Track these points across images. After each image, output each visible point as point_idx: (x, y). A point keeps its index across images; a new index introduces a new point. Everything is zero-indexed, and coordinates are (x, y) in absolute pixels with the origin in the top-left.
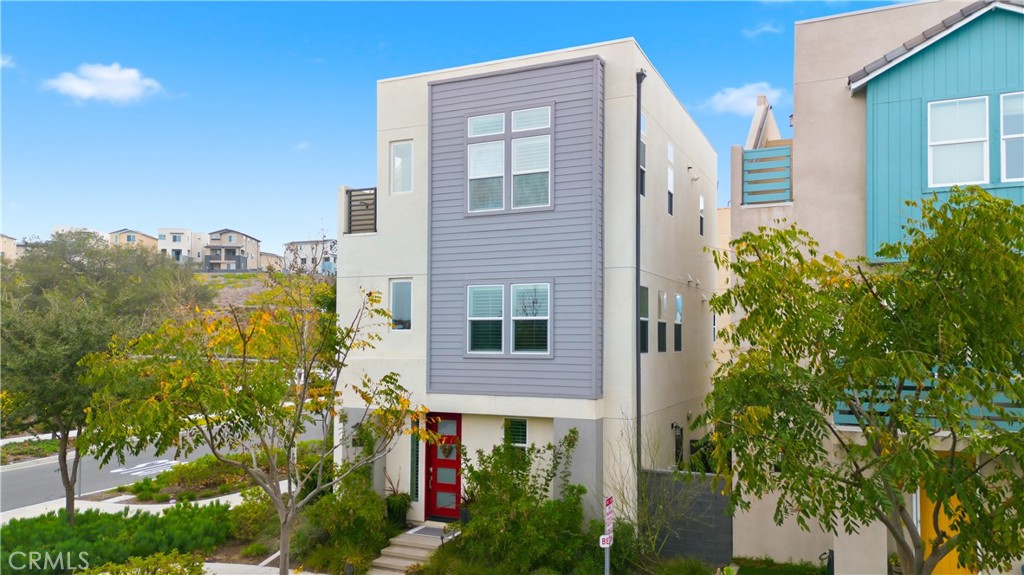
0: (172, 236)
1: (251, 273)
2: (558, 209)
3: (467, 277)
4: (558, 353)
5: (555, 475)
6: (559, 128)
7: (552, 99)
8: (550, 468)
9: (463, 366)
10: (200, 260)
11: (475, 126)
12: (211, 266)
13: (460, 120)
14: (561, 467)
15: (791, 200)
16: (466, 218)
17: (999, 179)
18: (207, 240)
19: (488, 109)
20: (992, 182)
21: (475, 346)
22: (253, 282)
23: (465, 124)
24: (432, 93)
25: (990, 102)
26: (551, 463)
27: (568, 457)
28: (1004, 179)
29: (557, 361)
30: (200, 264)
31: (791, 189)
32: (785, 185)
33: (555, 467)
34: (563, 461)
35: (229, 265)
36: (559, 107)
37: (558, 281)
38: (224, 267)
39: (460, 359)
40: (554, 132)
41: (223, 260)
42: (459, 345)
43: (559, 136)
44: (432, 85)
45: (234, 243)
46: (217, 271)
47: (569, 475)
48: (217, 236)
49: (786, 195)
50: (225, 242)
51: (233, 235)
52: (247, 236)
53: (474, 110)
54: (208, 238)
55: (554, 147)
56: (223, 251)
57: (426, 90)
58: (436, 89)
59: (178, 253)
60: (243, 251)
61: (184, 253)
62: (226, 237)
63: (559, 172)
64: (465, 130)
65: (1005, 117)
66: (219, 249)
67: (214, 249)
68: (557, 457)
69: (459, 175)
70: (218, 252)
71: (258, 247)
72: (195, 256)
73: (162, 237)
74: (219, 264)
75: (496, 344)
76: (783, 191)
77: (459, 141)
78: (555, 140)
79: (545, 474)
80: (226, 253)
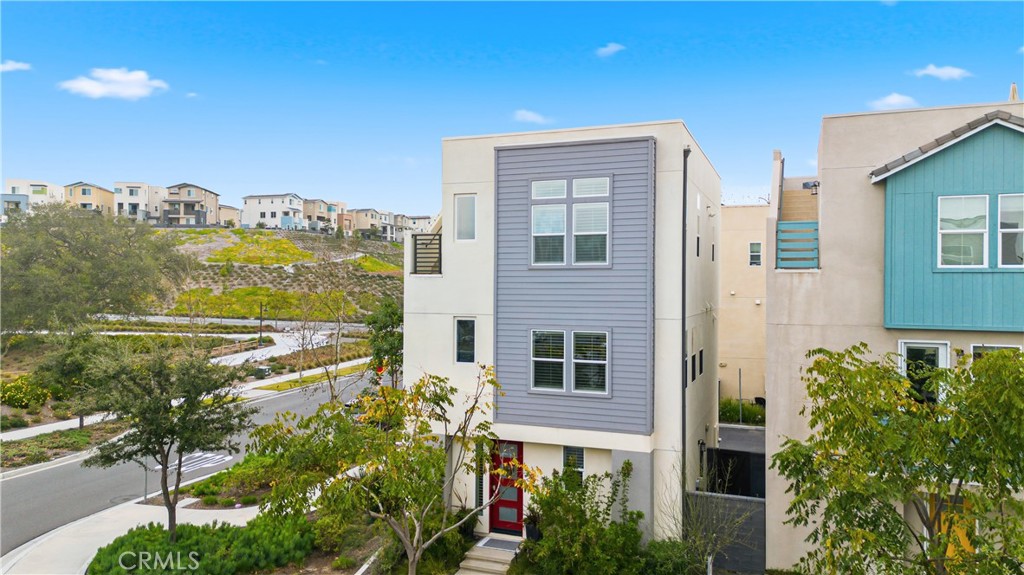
0: (128, 190)
1: (212, 229)
2: (615, 267)
3: (531, 322)
4: (615, 394)
5: (615, 500)
6: (616, 197)
7: (612, 171)
8: (610, 495)
9: (527, 400)
10: (158, 215)
11: (538, 190)
12: (169, 220)
13: (524, 183)
14: (620, 495)
15: (818, 268)
16: (530, 270)
17: (996, 265)
18: (165, 194)
19: (550, 175)
20: (990, 267)
21: (537, 383)
22: (214, 238)
23: (529, 187)
24: (498, 158)
25: (990, 200)
26: (611, 490)
27: (624, 486)
28: (1000, 265)
29: (613, 400)
30: (158, 219)
31: (818, 258)
32: (813, 254)
33: (614, 494)
34: (621, 489)
35: (188, 220)
36: (616, 178)
37: (615, 330)
38: (183, 222)
39: (525, 394)
40: (612, 200)
41: (182, 215)
42: (524, 382)
43: (616, 203)
44: (498, 150)
45: (194, 196)
46: (176, 226)
47: (627, 501)
48: (176, 190)
49: (815, 262)
50: (184, 196)
51: (193, 190)
52: (206, 190)
53: (537, 176)
54: (166, 192)
55: (613, 213)
56: (182, 205)
57: (492, 153)
58: (502, 154)
59: (134, 207)
60: (202, 206)
61: (142, 207)
62: (184, 191)
63: (616, 235)
64: (529, 192)
65: (1001, 212)
66: (179, 203)
67: (172, 203)
68: (615, 485)
69: (524, 232)
70: (177, 206)
71: (217, 200)
72: (152, 210)
73: (119, 191)
74: (178, 219)
75: (558, 383)
76: (813, 259)
77: (524, 202)
78: (613, 207)
79: (606, 500)
80: (185, 209)
